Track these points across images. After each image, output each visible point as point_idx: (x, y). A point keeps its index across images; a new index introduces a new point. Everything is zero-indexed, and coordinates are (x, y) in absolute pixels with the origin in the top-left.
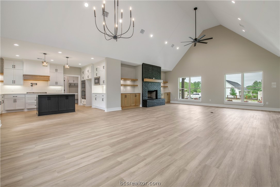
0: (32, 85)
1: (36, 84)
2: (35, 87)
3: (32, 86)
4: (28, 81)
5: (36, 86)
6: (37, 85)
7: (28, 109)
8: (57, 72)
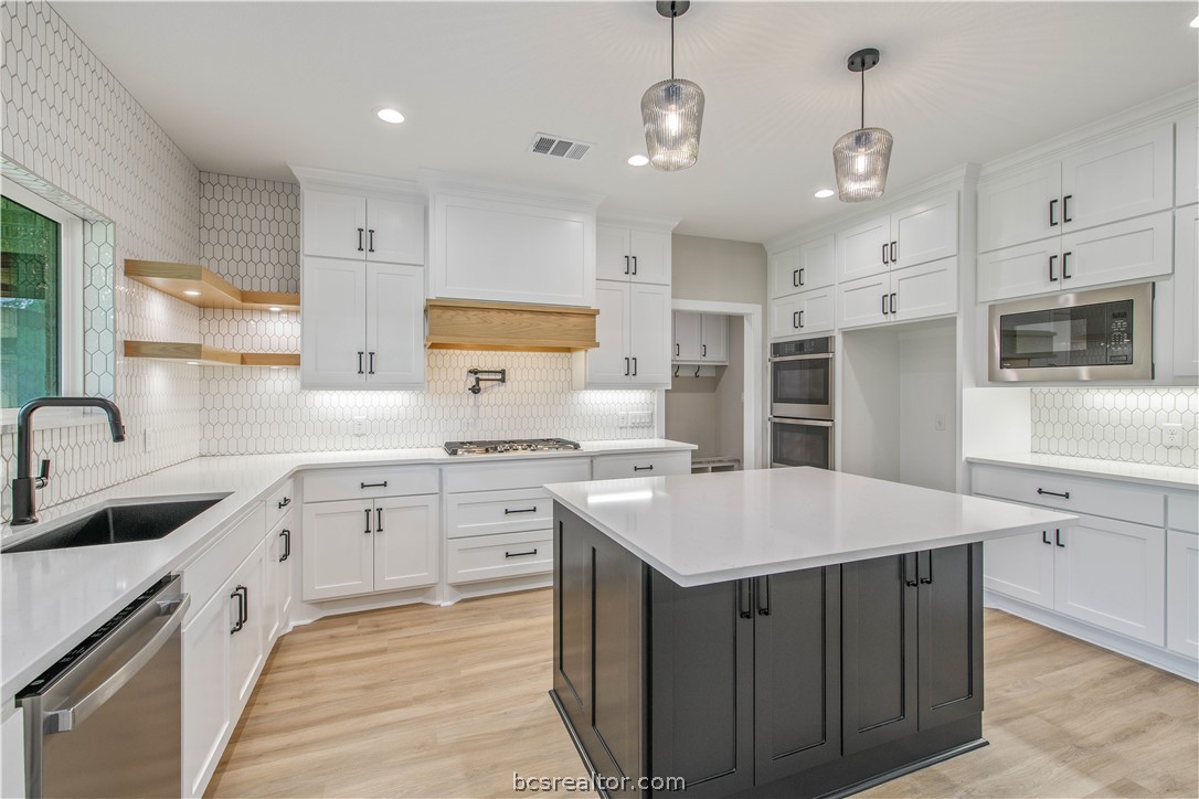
0: (478, 380)
1: (503, 372)
2: (493, 394)
3: (475, 390)
4: (451, 351)
5: (502, 388)
6: (508, 383)
7: (459, 587)
8: (634, 278)
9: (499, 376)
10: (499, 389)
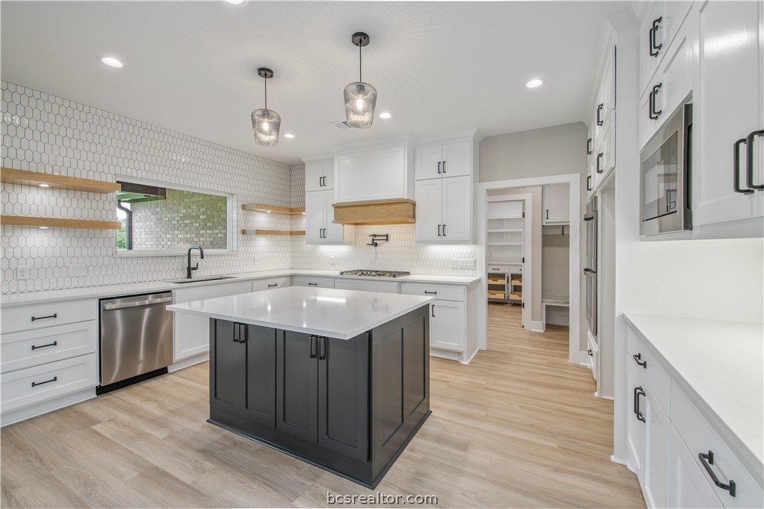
0: (373, 240)
1: (387, 236)
8: (444, 175)
9: (385, 238)
10: (386, 244)
